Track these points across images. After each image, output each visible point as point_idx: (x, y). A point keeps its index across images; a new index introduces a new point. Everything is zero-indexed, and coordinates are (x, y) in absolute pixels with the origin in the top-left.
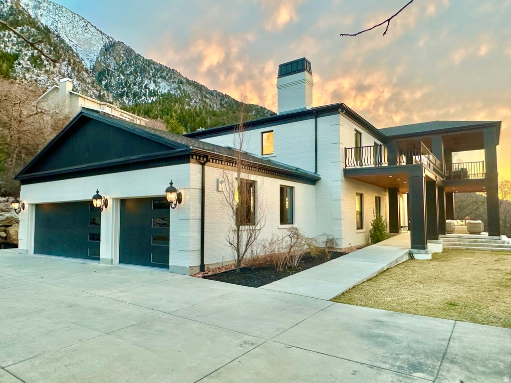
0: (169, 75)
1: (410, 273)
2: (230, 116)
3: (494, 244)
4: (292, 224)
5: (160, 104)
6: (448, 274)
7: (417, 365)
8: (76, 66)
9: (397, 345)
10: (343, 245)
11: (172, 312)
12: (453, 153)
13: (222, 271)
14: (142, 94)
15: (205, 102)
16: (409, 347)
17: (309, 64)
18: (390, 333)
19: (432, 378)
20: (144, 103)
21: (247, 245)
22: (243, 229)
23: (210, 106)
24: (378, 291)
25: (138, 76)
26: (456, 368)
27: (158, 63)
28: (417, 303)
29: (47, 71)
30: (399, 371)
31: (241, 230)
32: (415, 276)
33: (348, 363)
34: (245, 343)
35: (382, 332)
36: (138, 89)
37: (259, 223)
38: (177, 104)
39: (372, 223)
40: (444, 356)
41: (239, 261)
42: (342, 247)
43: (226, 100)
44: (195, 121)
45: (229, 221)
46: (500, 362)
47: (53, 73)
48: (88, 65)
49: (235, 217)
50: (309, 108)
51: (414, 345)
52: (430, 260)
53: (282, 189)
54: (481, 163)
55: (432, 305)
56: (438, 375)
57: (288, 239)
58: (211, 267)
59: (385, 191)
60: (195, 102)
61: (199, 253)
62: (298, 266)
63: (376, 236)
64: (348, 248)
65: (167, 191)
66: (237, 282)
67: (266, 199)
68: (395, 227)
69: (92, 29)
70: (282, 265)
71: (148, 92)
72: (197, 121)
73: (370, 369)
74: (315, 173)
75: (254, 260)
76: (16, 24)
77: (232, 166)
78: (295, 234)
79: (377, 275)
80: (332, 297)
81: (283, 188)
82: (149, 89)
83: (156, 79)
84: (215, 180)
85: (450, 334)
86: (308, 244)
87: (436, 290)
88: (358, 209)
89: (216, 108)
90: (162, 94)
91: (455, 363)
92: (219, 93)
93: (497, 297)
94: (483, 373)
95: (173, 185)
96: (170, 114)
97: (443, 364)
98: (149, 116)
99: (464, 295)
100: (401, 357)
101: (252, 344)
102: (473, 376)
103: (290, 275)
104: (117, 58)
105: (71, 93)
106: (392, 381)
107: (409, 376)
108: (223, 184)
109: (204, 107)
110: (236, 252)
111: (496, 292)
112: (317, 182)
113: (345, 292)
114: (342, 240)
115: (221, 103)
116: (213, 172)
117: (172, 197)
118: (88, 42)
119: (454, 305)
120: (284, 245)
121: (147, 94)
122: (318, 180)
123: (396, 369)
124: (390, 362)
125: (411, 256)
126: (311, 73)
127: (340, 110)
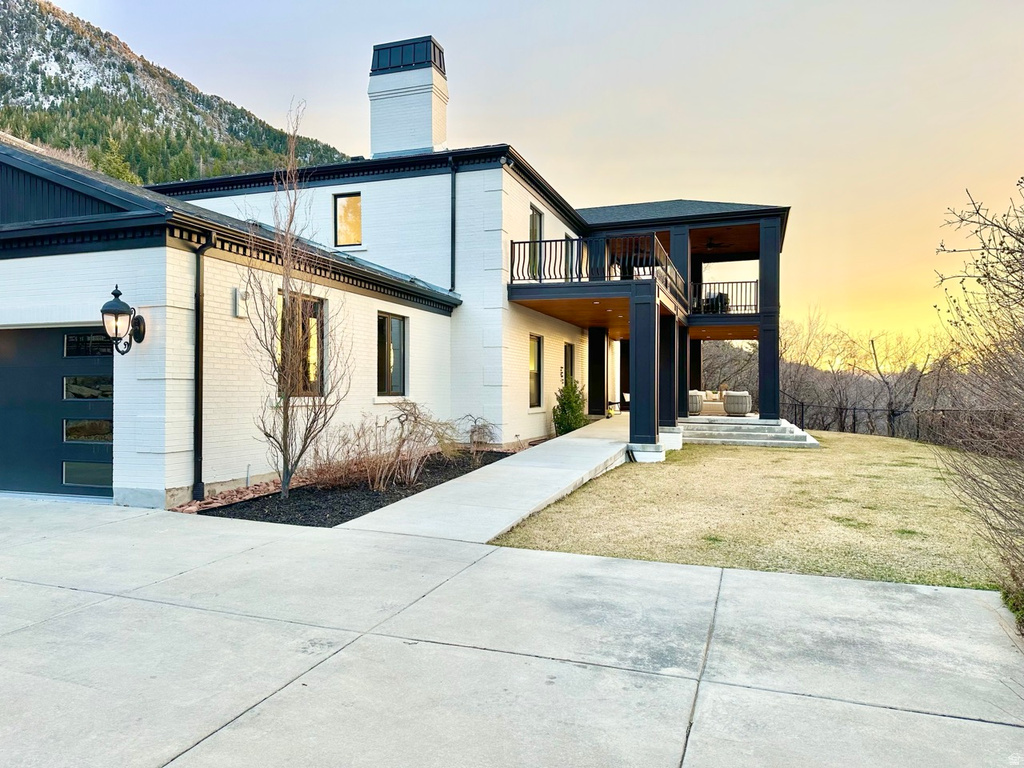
0: (97, 46)
1: (631, 486)
2: (253, 160)
3: (769, 434)
4: (403, 394)
5: (73, 116)
6: (697, 486)
7: (667, 653)
9: (624, 619)
10: (505, 438)
11: (126, 591)
12: (704, 265)
13: (247, 498)
14: (24, 85)
15: (192, 120)
16: (647, 622)
17: (441, 52)
18: (609, 597)
19: (696, 675)
20: (28, 107)
21: (306, 438)
22: (297, 404)
23: (204, 132)
24: (578, 521)
25: (11, 38)
26: (733, 652)
27: (68, 13)
28: (650, 540)
30: (635, 668)
31: (293, 407)
32: (642, 491)
33: (535, 663)
34: (313, 645)
35: (594, 597)
36: (14, 71)
37: (336, 390)
38: (119, 119)
39: (559, 394)
40: (711, 632)
41: (288, 473)
42: (503, 442)
43: (244, 122)
44: (165, 163)
45: (263, 385)
46: (806, 633)
49: (276, 375)
50: (439, 148)
51: (655, 617)
52: (663, 463)
53: (383, 321)
54: (753, 284)
55: (679, 543)
56: (704, 667)
57: (396, 423)
58: (218, 489)
59: (583, 333)
60: (166, 119)
61: (190, 458)
62: (418, 481)
63: (565, 421)
64: (513, 444)
65: (105, 311)
66: (284, 518)
67: (351, 336)
68: (599, 405)
70: (385, 480)
71: (39, 81)
72: (172, 164)
73: (581, 669)
74: (450, 290)
75: (321, 472)
77: (270, 261)
78: (411, 415)
79: (572, 493)
80: (491, 536)
81: (385, 318)
82: (43, 74)
83: (62, 52)
84: (229, 291)
85: (716, 592)
86: (437, 436)
87: (682, 516)
88: (533, 367)
89: (220, 138)
90: (78, 91)
91: (731, 644)
92: (226, 103)
93: (785, 524)
94: (780, 655)
95: (120, 297)
96: (101, 141)
97: (711, 647)
98: (43, 141)
99: (732, 523)
100: (636, 641)
101: (330, 644)
102: (764, 663)
103: (401, 498)
106: (624, 689)
107: (653, 675)
108: (250, 301)
109: (188, 133)
110: (280, 454)
111: (782, 515)
112: (455, 310)
113: (515, 525)
114: (503, 428)
115: (231, 127)
116: (224, 272)
117: (119, 326)
119: (716, 540)
120: (389, 436)
121: (39, 87)
122: (456, 306)
123: (628, 664)
124: (617, 652)
125: (630, 456)
126: (443, 73)
127: (503, 160)
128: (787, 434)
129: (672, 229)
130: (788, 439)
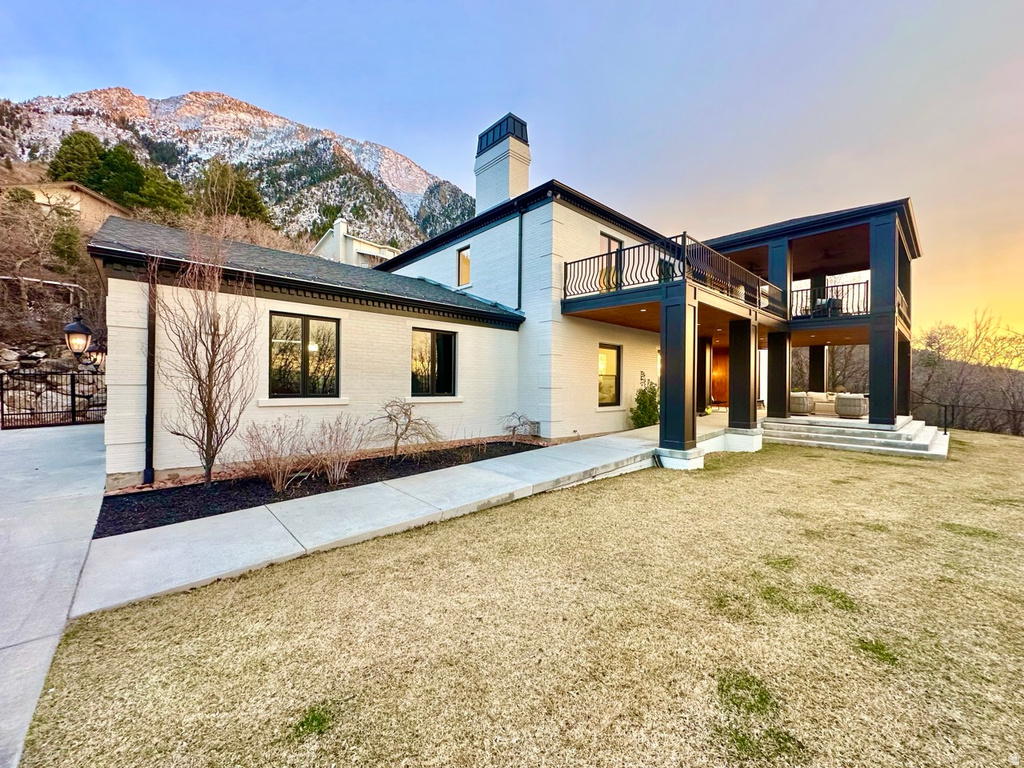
3: (877, 440)
4: (454, 395)
8: (399, 213)
10: (555, 433)
12: (827, 277)
29: (369, 222)
42: (552, 437)
47: (375, 224)
48: (412, 211)
54: (862, 286)
61: (140, 447)
64: (568, 438)
69: (416, 169)
74: (518, 310)
76: (339, 172)
104: (443, 201)
105: (346, 237)
112: (521, 326)
114: (552, 424)
118: (412, 185)
122: (521, 322)
125: (657, 459)
126: (525, 142)
127: (550, 193)
128: (903, 441)
129: (771, 243)
130: (902, 447)
